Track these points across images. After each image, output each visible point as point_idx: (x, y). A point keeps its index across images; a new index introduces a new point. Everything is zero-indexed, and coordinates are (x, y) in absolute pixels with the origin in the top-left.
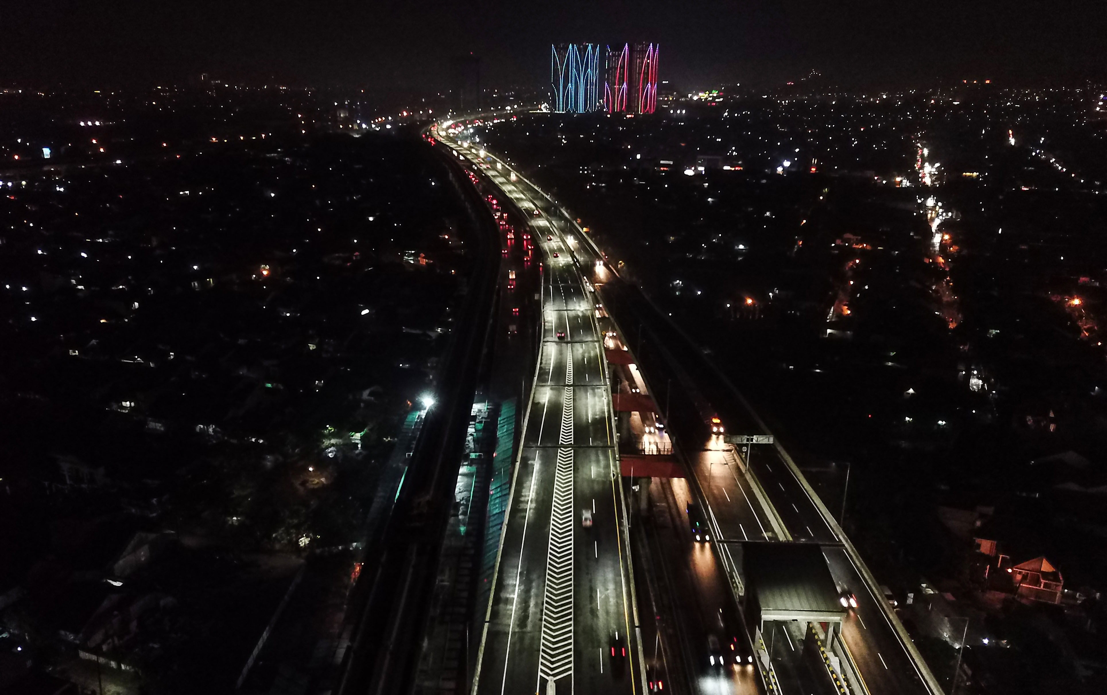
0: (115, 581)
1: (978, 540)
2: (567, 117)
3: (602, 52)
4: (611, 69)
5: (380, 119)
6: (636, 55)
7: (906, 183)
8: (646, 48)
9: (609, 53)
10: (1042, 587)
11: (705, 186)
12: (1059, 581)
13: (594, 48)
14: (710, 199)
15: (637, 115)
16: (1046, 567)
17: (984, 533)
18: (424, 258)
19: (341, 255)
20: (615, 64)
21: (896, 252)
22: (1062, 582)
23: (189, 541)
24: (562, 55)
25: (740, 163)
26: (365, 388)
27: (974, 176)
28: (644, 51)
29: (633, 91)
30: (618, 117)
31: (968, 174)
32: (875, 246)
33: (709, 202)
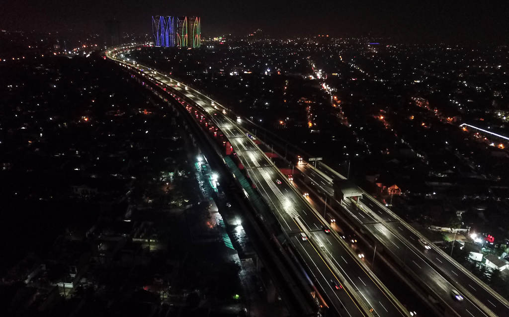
1: (377, 184)
2: (161, 49)
3: (175, 20)
5: (75, 49)
6: (190, 22)
7: (313, 78)
8: (194, 19)
9: (178, 21)
10: (396, 193)
11: (241, 80)
13: (171, 18)
14: (247, 86)
15: (193, 48)
16: (396, 187)
18: (146, 111)
19: (112, 111)
20: (181, 25)
21: (321, 104)
22: (401, 190)
24: (157, 21)
25: (249, 70)
26: (164, 158)
29: (190, 37)
30: (184, 49)
31: (334, 74)
32: (312, 101)
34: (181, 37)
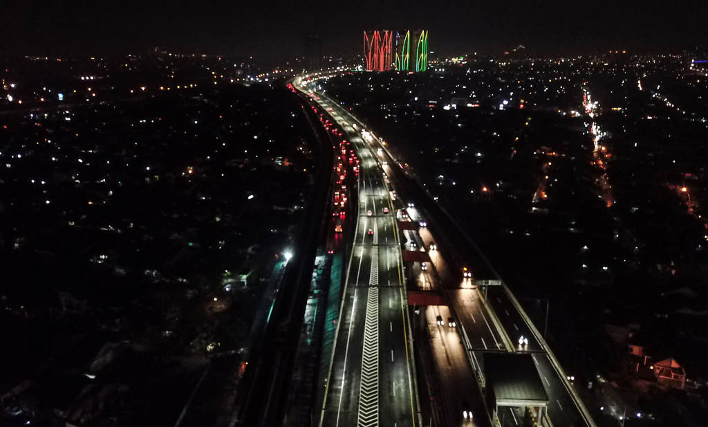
0: (91, 375)
1: (631, 346)
2: (373, 74)
3: (394, 35)
4: (400, 45)
5: (261, 75)
6: (414, 37)
7: (578, 114)
8: (420, 33)
9: (398, 36)
10: (672, 377)
11: (457, 117)
12: (683, 374)
13: (389, 33)
15: (415, 72)
16: (674, 364)
17: (636, 342)
18: (287, 162)
19: (237, 160)
20: (402, 42)
21: (573, 158)
22: (685, 374)
23: (139, 348)
24: (370, 37)
25: (477, 102)
26: (248, 246)
27: (619, 110)
28: (419, 35)
29: (413, 58)
30: (403, 73)
31: (615, 109)
32: (561, 154)
33: (459, 126)
34: (401, 58)
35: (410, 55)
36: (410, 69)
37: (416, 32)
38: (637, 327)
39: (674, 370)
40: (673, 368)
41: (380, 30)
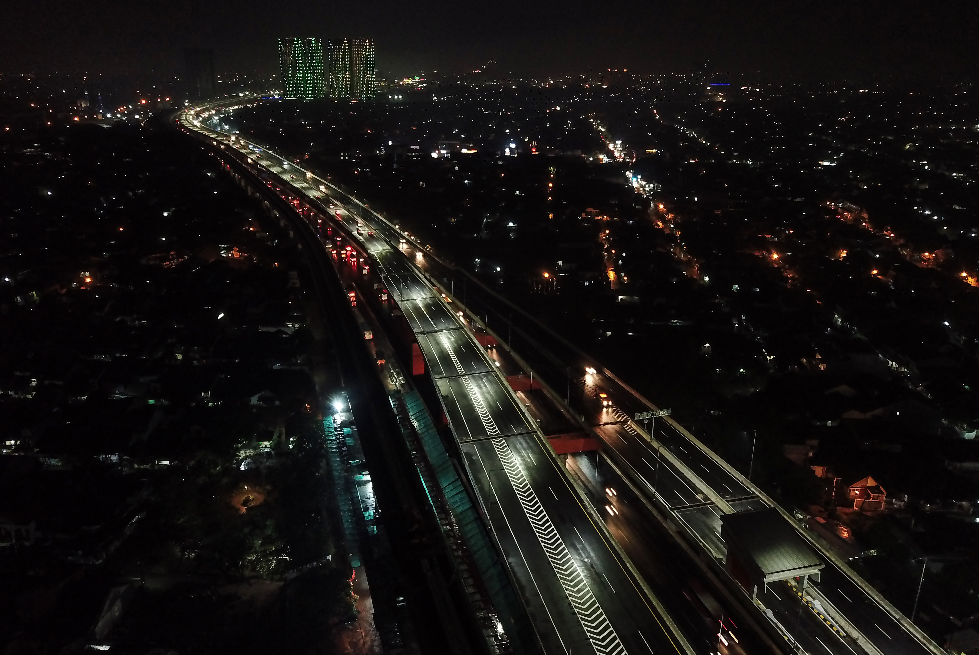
0: (101, 645)
1: (813, 468)
2: (299, 102)
3: (325, 47)
4: (335, 60)
5: (122, 108)
6: (354, 48)
8: (362, 43)
9: (330, 47)
10: (871, 499)
11: (456, 169)
12: (882, 493)
13: (317, 42)
14: (466, 182)
15: (360, 101)
16: (871, 483)
17: (816, 461)
18: (238, 251)
19: (158, 255)
20: (337, 56)
21: (631, 222)
22: (885, 494)
24: (289, 48)
25: (471, 146)
27: (654, 152)
28: (361, 46)
29: (355, 79)
30: (343, 102)
31: (649, 150)
32: (611, 216)
33: (466, 183)
35: (351, 74)
36: (353, 96)
37: (357, 42)
38: (815, 442)
39: (872, 489)
40: (869, 488)
41: (304, 38)
